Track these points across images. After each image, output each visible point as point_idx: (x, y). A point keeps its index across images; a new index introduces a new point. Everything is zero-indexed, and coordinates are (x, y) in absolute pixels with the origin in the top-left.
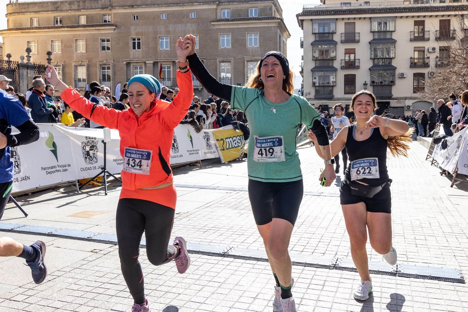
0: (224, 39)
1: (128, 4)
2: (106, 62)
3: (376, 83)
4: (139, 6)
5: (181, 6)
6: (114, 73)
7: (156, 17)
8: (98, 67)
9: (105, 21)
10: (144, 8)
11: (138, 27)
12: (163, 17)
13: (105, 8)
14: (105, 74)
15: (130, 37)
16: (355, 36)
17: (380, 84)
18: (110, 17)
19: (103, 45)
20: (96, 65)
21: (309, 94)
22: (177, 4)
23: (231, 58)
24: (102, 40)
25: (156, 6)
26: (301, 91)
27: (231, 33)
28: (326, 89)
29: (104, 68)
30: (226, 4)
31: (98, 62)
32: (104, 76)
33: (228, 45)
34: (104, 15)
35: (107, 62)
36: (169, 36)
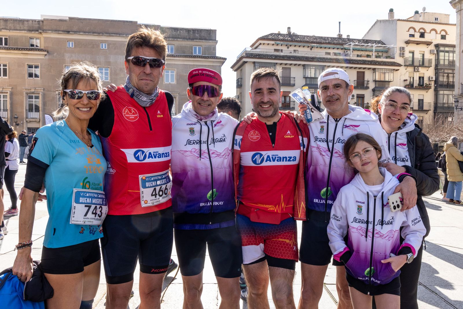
0: (169, 74)
1: (62, 29)
2: (34, 90)
4: (75, 32)
5: (124, 37)
6: (44, 104)
7: (95, 45)
8: (24, 95)
9: (32, 45)
10: (82, 35)
11: (73, 55)
12: (102, 47)
13: (33, 31)
14: (33, 104)
15: (64, 65)
16: (290, 80)
18: (38, 41)
19: (30, 72)
20: (22, 94)
22: (120, 34)
23: (176, 94)
24: (29, 66)
25: (96, 34)
27: (176, 69)
29: (31, 97)
30: (170, 39)
31: (24, 90)
32: (31, 106)
33: (172, 80)
34: (31, 38)
35: (36, 90)
36: (110, 67)
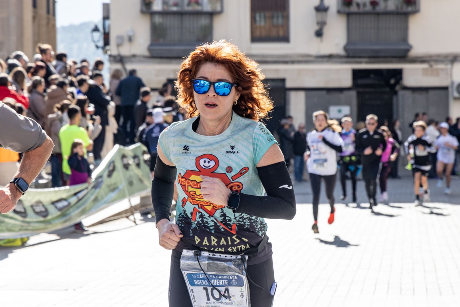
3: (358, 5)
17: (369, 8)
21: (130, 39)
26: (101, 28)
28: (188, 22)
